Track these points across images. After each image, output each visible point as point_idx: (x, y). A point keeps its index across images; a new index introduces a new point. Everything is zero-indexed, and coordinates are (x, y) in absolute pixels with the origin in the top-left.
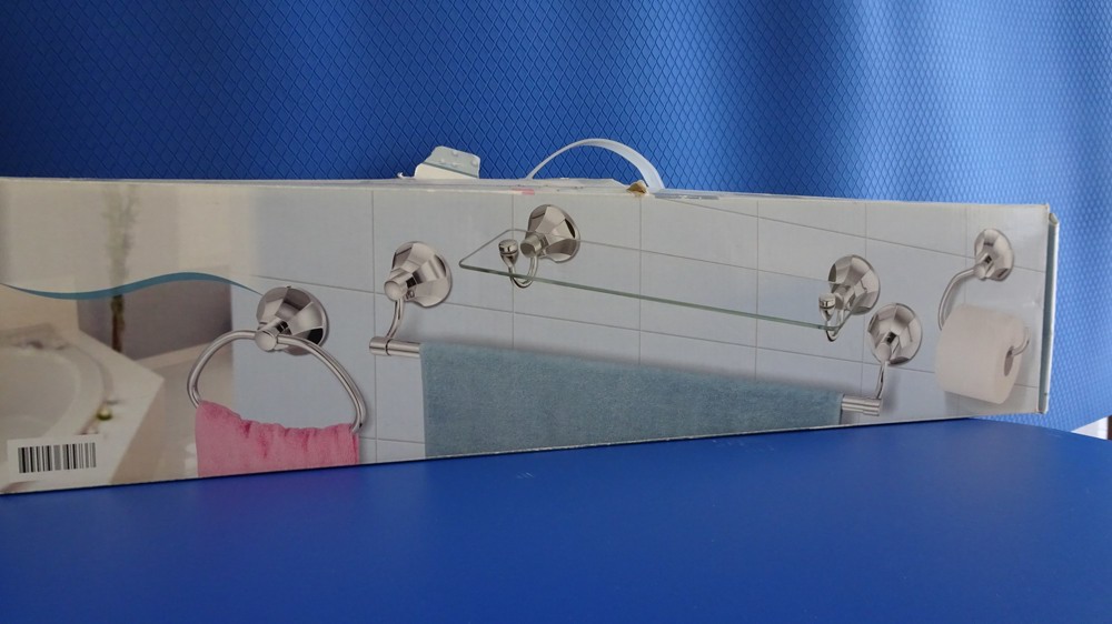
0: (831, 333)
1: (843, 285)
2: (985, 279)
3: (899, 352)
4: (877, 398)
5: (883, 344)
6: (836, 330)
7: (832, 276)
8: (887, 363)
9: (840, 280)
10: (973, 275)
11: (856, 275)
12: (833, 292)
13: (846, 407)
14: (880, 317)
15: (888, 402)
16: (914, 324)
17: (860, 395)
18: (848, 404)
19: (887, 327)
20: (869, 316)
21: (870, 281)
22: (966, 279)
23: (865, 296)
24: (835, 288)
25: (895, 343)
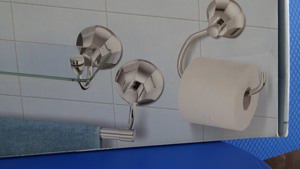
0: (84, 84)
1: (89, 49)
2: (218, 37)
3: (145, 96)
4: (131, 129)
5: (130, 90)
6: (87, 81)
7: (80, 41)
8: (135, 104)
9: (86, 45)
10: (208, 35)
11: (101, 41)
12: (81, 53)
13: (104, 136)
14: (125, 70)
15: (140, 132)
16: (156, 75)
17: (115, 127)
18: (105, 134)
19: (131, 78)
20: (115, 70)
21: (113, 44)
22: (200, 38)
23: (110, 55)
24: (83, 51)
25: (140, 89)
